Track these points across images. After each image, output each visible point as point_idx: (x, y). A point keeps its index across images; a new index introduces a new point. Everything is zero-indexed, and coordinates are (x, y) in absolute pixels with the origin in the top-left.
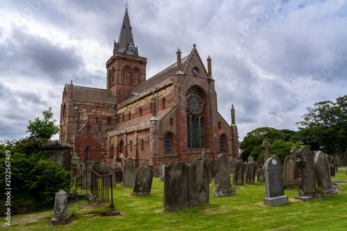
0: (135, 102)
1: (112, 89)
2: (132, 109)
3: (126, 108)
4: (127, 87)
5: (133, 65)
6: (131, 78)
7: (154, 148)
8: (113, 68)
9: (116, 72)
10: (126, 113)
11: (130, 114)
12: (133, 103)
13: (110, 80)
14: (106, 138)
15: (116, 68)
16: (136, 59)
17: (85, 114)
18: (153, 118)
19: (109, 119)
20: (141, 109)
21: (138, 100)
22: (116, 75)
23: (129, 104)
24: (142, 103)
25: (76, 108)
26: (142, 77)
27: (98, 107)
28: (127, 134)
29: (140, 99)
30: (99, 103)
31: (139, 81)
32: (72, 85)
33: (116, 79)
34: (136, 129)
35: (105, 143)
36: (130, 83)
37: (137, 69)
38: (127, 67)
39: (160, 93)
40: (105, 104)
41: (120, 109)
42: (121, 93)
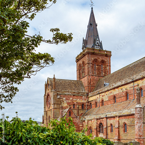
0: (108, 91)
1: (83, 80)
2: (106, 97)
3: (98, 96)
4: (96, 78)
5: (100, 59)
6: (99, 69)
7: (139, 130)
8: (83, 62)
9: (86, 66)
10: (98, 100)
11: (103, 101)
12: (106, 92)
13: (79, 72)
14: (84, 121)
15: (86, 62)
16: (103, 53)
17: (65, 102)
18: (138, 106)
19: (83, 105)
20: (115, 97)
21: (111, 89)
22: (86, 68)
23: (102, 93)
24: (116, 92)
25: (58, 97)
26: (108, 68)
27: (74, 95)
28: (107, 118)
29: (114, 89)
30: (74, 93)
31: (105, 72)
32: (54, 79)
33: (86, 71)
34: (118, 114)
35: (83, 124)
36: (98, 74)
37: (103, 62)
38: (96, 60)
39: (136, 83)
40: (79, 93)
41: (91, 96)
42: (92, 83)
